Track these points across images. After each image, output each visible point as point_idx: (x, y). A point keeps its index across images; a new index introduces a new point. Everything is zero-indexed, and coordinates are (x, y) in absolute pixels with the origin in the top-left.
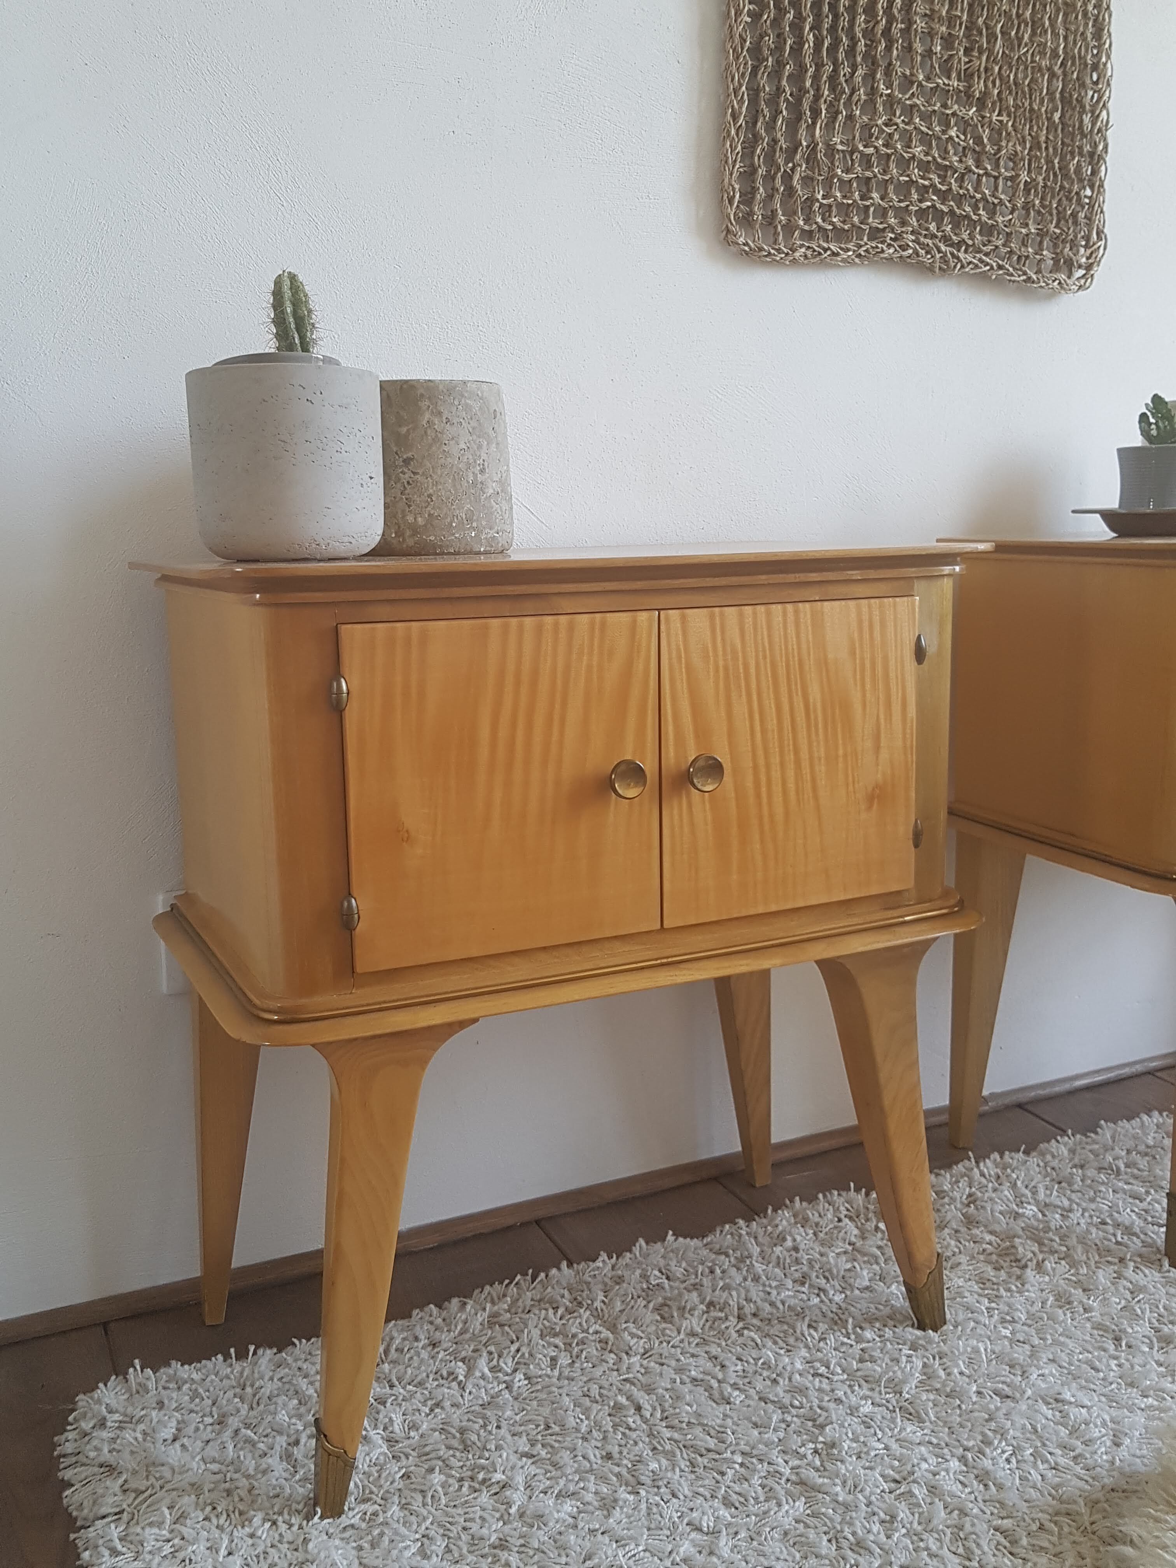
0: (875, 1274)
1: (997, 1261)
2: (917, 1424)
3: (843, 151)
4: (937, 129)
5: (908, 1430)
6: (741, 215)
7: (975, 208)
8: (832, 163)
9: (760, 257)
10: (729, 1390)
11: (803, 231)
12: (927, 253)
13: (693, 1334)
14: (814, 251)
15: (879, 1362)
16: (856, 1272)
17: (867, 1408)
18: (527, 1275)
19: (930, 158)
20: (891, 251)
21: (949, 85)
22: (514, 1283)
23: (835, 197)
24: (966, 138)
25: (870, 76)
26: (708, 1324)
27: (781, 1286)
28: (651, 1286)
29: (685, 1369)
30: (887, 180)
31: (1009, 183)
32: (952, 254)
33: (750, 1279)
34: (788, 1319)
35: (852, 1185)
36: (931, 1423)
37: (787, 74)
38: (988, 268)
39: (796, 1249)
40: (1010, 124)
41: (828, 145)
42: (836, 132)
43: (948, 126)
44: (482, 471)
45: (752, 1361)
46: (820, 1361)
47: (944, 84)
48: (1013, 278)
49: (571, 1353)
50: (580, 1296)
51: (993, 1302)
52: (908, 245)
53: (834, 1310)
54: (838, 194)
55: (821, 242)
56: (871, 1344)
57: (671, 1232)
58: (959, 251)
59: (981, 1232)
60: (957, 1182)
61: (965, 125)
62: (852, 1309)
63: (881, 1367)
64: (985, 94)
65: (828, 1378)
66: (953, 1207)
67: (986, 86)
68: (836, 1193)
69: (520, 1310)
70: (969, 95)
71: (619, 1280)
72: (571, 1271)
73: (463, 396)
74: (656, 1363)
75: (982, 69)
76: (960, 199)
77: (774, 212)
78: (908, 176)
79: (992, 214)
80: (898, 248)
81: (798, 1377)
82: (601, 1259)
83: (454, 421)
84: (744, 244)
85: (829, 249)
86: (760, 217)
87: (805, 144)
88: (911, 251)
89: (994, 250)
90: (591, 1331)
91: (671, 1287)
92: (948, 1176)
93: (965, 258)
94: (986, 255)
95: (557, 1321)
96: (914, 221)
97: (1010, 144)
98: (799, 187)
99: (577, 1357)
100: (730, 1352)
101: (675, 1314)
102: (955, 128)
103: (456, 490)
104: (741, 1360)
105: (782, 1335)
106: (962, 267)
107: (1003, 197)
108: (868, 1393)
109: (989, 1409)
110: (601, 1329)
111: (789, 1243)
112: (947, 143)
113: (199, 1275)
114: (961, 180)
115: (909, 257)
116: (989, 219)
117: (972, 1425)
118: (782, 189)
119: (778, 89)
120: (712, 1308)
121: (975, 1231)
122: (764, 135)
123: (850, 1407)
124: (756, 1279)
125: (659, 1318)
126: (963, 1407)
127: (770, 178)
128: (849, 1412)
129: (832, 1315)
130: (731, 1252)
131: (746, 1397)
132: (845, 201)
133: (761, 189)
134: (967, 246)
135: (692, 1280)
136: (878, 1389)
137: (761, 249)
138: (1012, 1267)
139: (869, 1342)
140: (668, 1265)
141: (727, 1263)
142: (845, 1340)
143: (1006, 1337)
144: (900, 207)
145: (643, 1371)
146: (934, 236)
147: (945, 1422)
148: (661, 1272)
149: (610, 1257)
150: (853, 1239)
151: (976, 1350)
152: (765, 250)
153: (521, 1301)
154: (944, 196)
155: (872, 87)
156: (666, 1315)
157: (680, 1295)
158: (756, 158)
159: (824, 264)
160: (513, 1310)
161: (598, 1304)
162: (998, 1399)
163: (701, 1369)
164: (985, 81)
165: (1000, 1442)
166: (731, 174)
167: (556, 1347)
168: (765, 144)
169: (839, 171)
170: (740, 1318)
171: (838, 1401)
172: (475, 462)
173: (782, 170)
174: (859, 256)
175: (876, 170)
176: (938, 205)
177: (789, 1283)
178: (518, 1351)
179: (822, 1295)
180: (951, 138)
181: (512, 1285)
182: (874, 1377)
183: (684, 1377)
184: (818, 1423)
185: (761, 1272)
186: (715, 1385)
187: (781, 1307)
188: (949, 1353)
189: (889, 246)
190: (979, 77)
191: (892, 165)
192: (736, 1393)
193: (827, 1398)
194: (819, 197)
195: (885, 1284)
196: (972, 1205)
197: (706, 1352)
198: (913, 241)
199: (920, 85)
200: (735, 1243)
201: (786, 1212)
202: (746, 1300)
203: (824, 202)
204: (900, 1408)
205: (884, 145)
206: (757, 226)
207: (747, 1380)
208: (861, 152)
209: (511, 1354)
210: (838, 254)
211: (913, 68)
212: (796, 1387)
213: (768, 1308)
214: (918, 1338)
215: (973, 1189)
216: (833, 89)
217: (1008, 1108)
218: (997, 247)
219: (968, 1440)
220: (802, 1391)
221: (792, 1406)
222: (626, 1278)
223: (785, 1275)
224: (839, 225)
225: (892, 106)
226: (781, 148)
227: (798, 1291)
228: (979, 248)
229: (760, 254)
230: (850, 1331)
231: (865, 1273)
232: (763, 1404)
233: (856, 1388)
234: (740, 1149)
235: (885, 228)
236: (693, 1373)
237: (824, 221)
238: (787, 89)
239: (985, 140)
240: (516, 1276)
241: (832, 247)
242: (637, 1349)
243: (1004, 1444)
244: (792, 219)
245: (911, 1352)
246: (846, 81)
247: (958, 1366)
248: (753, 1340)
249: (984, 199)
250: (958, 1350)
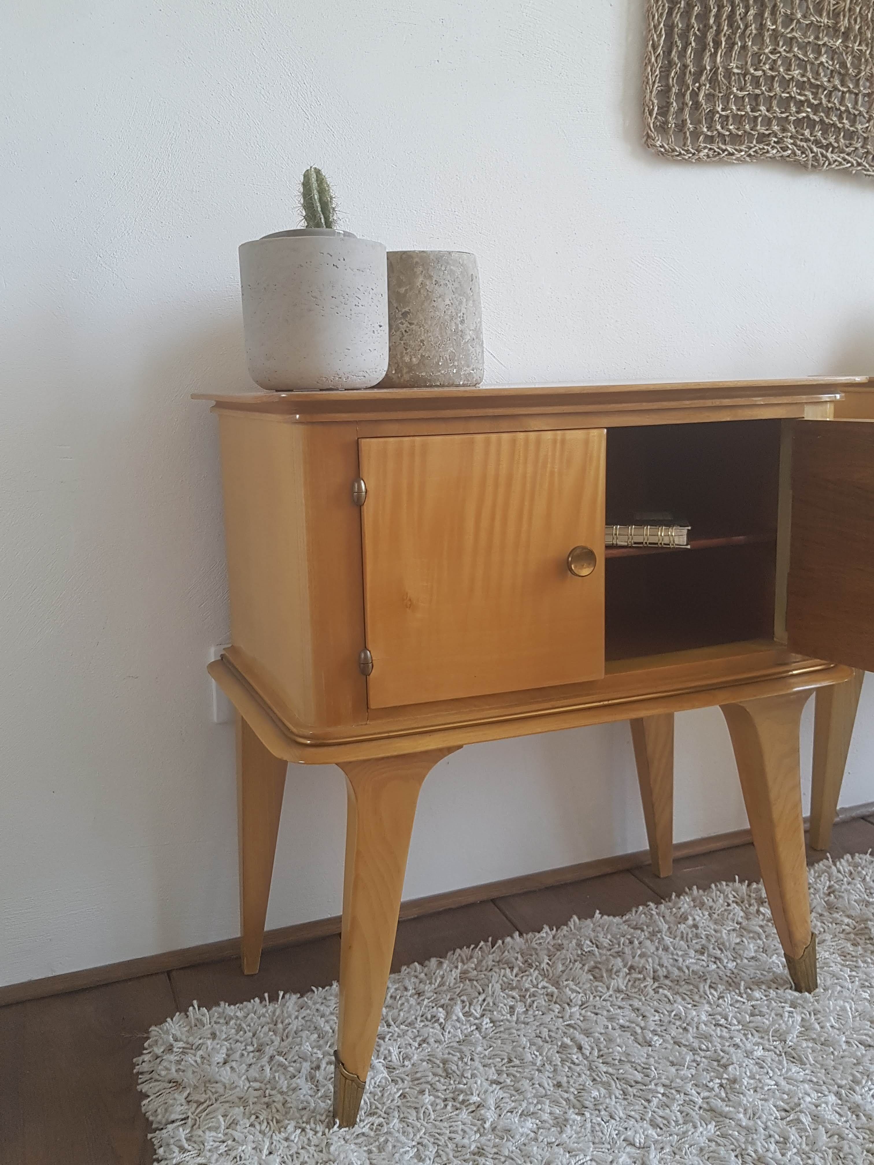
0: (759, 947)
1: (855, 939)
2: (799, 1066)
3: (738, 74)
4: (811, 56)
5: (793, 1070)
6: (658, 123)
7: (840, 118)
8: (729, 83)
9: (672, 156)
10: (650, 1035)
11: (707, 136)
12: (803, 153)
13: (618, 991)
14: (715, 151)
15: (767, 1016)
16: (744, 946)
17: (759, 1052)
18: (488, 941)
19: (805, 79)
20: (775, 151)
21: (821, 22)
22: (479, 947)
23: (731, 109)
24: (833, 63)
25: (760, 15)
26: (630, 984)
27: (686, 955)
28: (584, 953)
29: (614, 1018)
30: (772, 97)
31: (866, 99)
32: (822, 154)
33: (661, 949)
34: (693, 981)
35: (737, 877)
36: (811, 1065)
37: (695, 14)
38: (849, 165)
39: (696, 926)
40: (868, 52)
41: (727, 69)
42: (733, 59)
43: (819, 54)
44: (462, 322)
45: (666, 1013)
46: (720, 1014)
47: (817, 21)
48: (868, 173)
49: (525, 1003)
50: (530, 959)
51: (854, 971)
52: (788, 147)
53: (729, 975)
54: (734, 108)
55: (720, 145)
56: (759, 1002)
57: (598, 912)
58: (827, 151)
59: (841, 916)
60: (820, 876)
61: (833, 53)
62: (743, 974)
63: (769, 1021)
64: (849, 29)
65: (726, 1028)
66: (817, 896)
67: (849, 22)
68: (724, 883)
69: (484, 969)
70: (836, 30)
71: (560, 947)
72: (521, 939)
73: (448, 263)
74: (592, 1012)
75: (846, 9)
76: (828, 111)
77: (684, 121)
78: (788, 93)
79: (853, 123)
80: (779, 149)
81: (704, 1026)
82: (544, 930)
83: (442, 283)
84: (660, 146)
85: (726, 150)
86: (673, 125)
87: (708, 68)
88: (789, 152)
89: (854, 151)
90: (540, 986)
91: (600, 954)
92: (812, 871)
93: (832, 157)
94: (848, 154)
95: (513, 978)
96: (792, 128)
97: (868, 68)
98: (703, 102)
99: (530, 1006)
100: (649, 1005)
101: (605, 975)
102: (825, 56)
103: (442, 337)
104: (658, 1012)
105: (688, 993)
106: (830, 164)
107: (862, 109)
108: (760, 1040)
109: (857, 1056)
110: (547, 985)
111: (690, 922)
112: (819, 67)
113: (239, 935)
114: (829, 96)
115: (788, 156)
116: (851, 126)
117: (844, 1068)
118: (691, 103)
119: (688, 26)
120: (633, 971)
121: (836, 915)
122: (677, 61)
123: (746, 1052)
124: (666, 949)
125: (592, 978)
126: (836, 1053)
127: (681, 95)
128: (745, 1055)
129: (727, 979)
130: (645, 927)
131: (664, 1041)
132: (739, 113)
133: (675, 104)
134: (834, 148)
135: (616, 948)
136: (766, 1037)
137: (674, 150)
138: (866, 943)
139: (757, 1000)
140: (597, 937)
141: (643, 937)
142: (739, 998)
143: (865, 999)
144: (782, 117)
145: (582, 1019)
146: (807, 140)
147: (822, 1065)
148: (591, 942)
149: (551, 929)
150: (740, 920)
151: (843, 1009)
152: (676, 151)
153: (484, 962)
154: (815, 109)
155: (761, 24)
156: (597, 975)
157: (608, 960)
158: (671, 80)
159: (722, 162)
160: (479, 969)
161: (544, 965)
162: (863, 1048)
163: (627, 1018)
164: (849, 20)
165: (867, 1082)
166: (651, 92)
167: (513, 998)
168: (678, 68)
169: (735, 89)
170: (655, 979)
171: (736, 1046)
172: (457, 315)
173: (691, 89)
174: (750, 155)
175: (764, 89)
176: (811, 116)
177: (692, 953)
178: (484, 1000)
179: (718, 962)
180: (822, 63)
181: (477, 949)
182: (763, 1028)
183: (615, 1024)
184: (721, 1063)
185: (670, 944)
186: (639, 1031)
187: (687, 971)
188: (822, 1011)
189: (773, 148)
190: (844, 16)
191: (776, 85)
192: (656, 1038)
193: (727, 1044)
194: (719, 109)
195: (767, 955)
196: (832, 895)
197: (630, 1005)
198: (791, 144)
199: (798, 22)
200: (648, 921)
201: (686, 898)
202: (659, 965)
203: (723, 113)
204: (785, 1053)
205: (770, 69)
206: (671, 132)
207: (664, 1028)
208: (752, 75)
209: (480, 1002)
210: (733, 154)
211: (793, 8)
212: (702, 1034)
213: (676, 972)
214: (797, 998)
215: (832, 883)
216: (730, 26)
217: (854, 819)
218: (856, 149)
219: (841, 1079)
220: (707, 1037)
221: (700, 1049)
222: (565, 946)
223: (688, 946)
224: (734, 131)
225: (776, 38)
226: (690, 72)
227: (699, 959)
228: (843, 149)
229: (673, 154)
230: (742, 991)
231: (751, 946)
232: (678, 1047)
233: (750, 1036)
234: (648, 848)
235: (770, 134)
236: (621, 1021)
237: (722, 128)
238: (695, 25)
239: (849, 65)
240: (480, 942)
241: (729, 149)
242: (576, 1001)
243: (870, 1083)
244: (698, 127)
245: (792, 1009)
246: (741, 19)
247: (830, 1021)
248: (666, 996)
249: (847, 111)
250: (829, 1008)
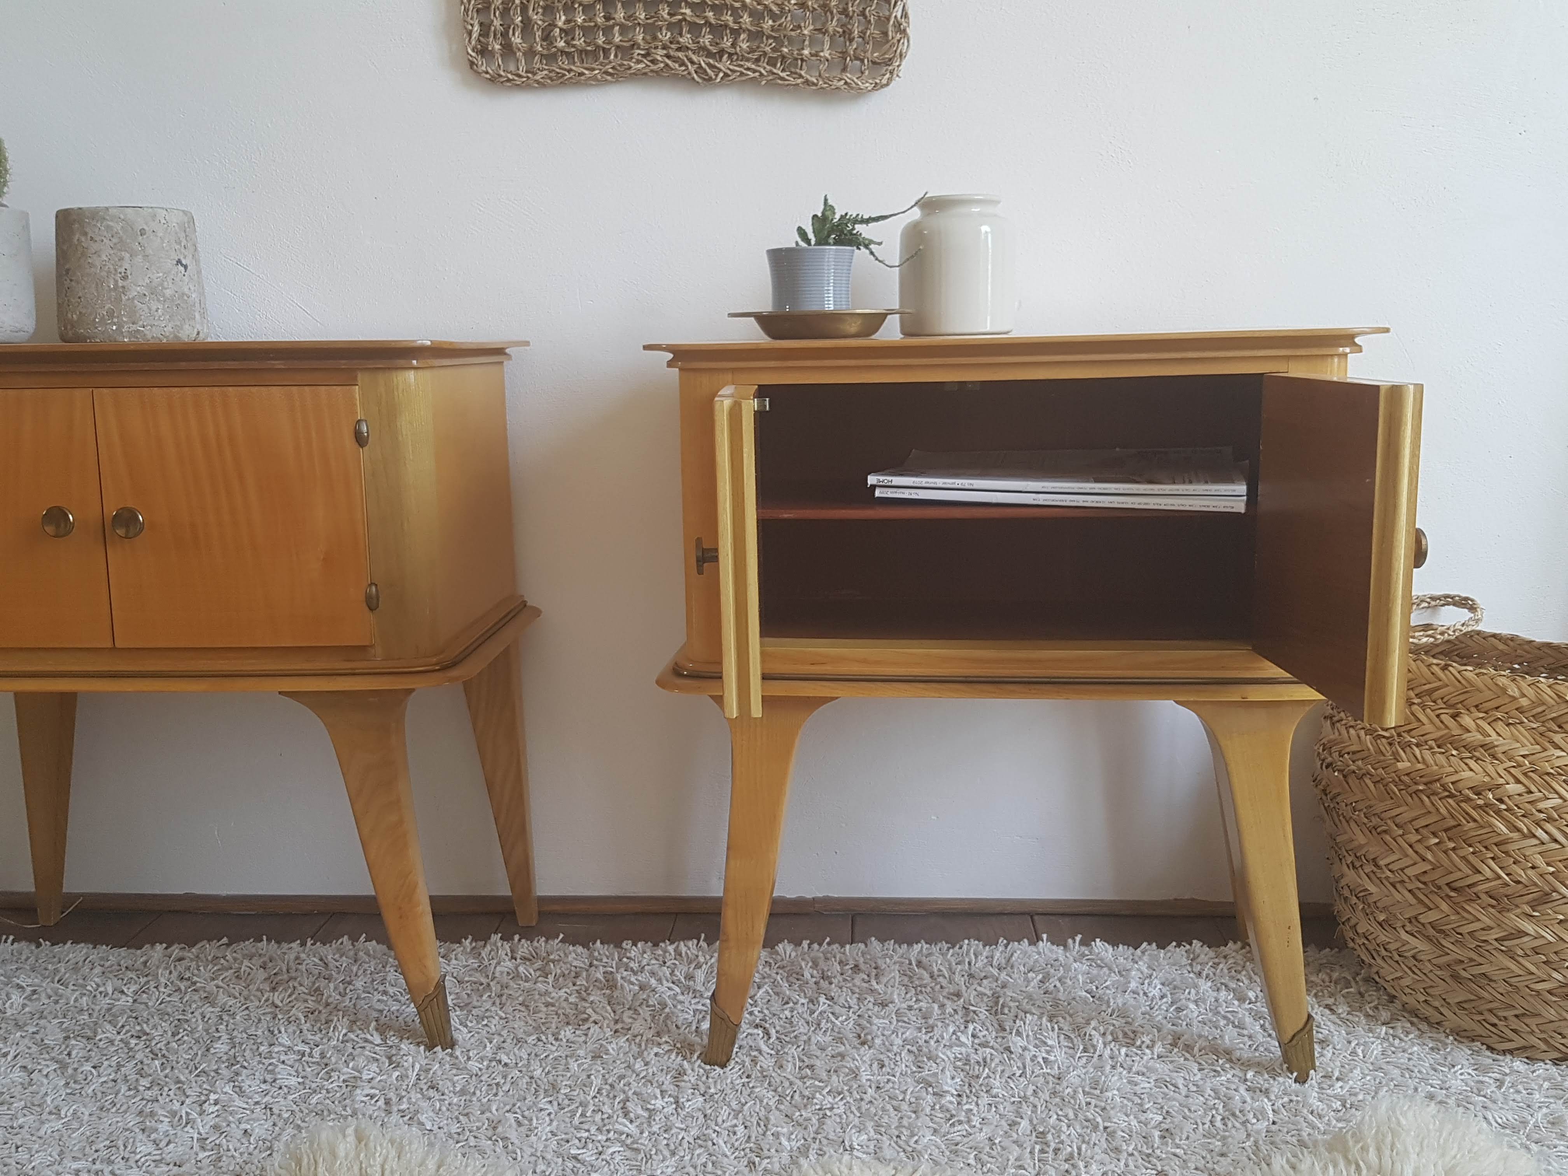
6: (480, 46)
7: (737, 17)
9: (502, 83)
11: (543, 55)
14: (557, 73)
20: (640, 66)
23: (576, 22)
38: (757, 74)
54: (579, 19)
55: (563, 65)
58: (719, 61)
76: (719, 10)
77: (511, 41)
80: (649, 63)
84: (485, 73)
85: (572, 70)
86: (498, 47)
88: (662, 65)
89: (763, 56)
94: (753, 61)
96: (664, 35)
98: (536, 16)
103: (98, 293)
106: (725, 76)
115: (662, 71)
118: (520, 19)
127: (508, 10)
132: (586, 24)
133: (496, 22)
137: (500, 76)
144: (648, 24)
146: (687, 49)
152: (503, 76)
174: (606, 73)
176: (690, 18)
189: (638, 62)
194: (560, 22)
198: (663, 55)
203: (565, 27)
206: (497, 55)
210: (583, 74)
218: (765, 53)
224: (582, 47)
228: (744, 56)
229: (501, 80)
237: (567, 44)
241: (575, 68)
244: (535, 45)
